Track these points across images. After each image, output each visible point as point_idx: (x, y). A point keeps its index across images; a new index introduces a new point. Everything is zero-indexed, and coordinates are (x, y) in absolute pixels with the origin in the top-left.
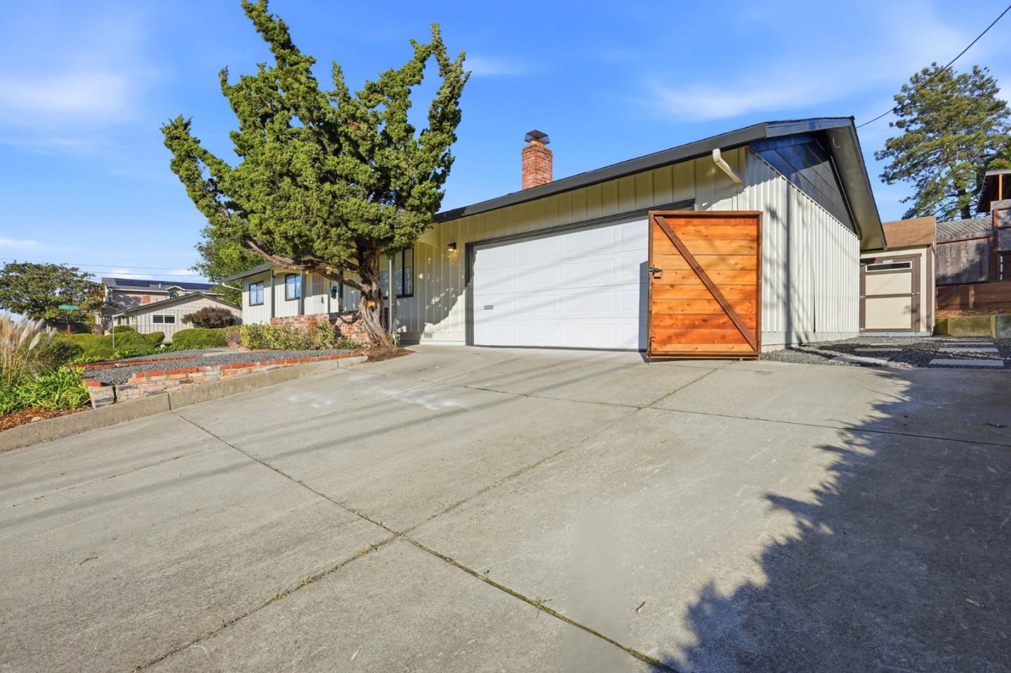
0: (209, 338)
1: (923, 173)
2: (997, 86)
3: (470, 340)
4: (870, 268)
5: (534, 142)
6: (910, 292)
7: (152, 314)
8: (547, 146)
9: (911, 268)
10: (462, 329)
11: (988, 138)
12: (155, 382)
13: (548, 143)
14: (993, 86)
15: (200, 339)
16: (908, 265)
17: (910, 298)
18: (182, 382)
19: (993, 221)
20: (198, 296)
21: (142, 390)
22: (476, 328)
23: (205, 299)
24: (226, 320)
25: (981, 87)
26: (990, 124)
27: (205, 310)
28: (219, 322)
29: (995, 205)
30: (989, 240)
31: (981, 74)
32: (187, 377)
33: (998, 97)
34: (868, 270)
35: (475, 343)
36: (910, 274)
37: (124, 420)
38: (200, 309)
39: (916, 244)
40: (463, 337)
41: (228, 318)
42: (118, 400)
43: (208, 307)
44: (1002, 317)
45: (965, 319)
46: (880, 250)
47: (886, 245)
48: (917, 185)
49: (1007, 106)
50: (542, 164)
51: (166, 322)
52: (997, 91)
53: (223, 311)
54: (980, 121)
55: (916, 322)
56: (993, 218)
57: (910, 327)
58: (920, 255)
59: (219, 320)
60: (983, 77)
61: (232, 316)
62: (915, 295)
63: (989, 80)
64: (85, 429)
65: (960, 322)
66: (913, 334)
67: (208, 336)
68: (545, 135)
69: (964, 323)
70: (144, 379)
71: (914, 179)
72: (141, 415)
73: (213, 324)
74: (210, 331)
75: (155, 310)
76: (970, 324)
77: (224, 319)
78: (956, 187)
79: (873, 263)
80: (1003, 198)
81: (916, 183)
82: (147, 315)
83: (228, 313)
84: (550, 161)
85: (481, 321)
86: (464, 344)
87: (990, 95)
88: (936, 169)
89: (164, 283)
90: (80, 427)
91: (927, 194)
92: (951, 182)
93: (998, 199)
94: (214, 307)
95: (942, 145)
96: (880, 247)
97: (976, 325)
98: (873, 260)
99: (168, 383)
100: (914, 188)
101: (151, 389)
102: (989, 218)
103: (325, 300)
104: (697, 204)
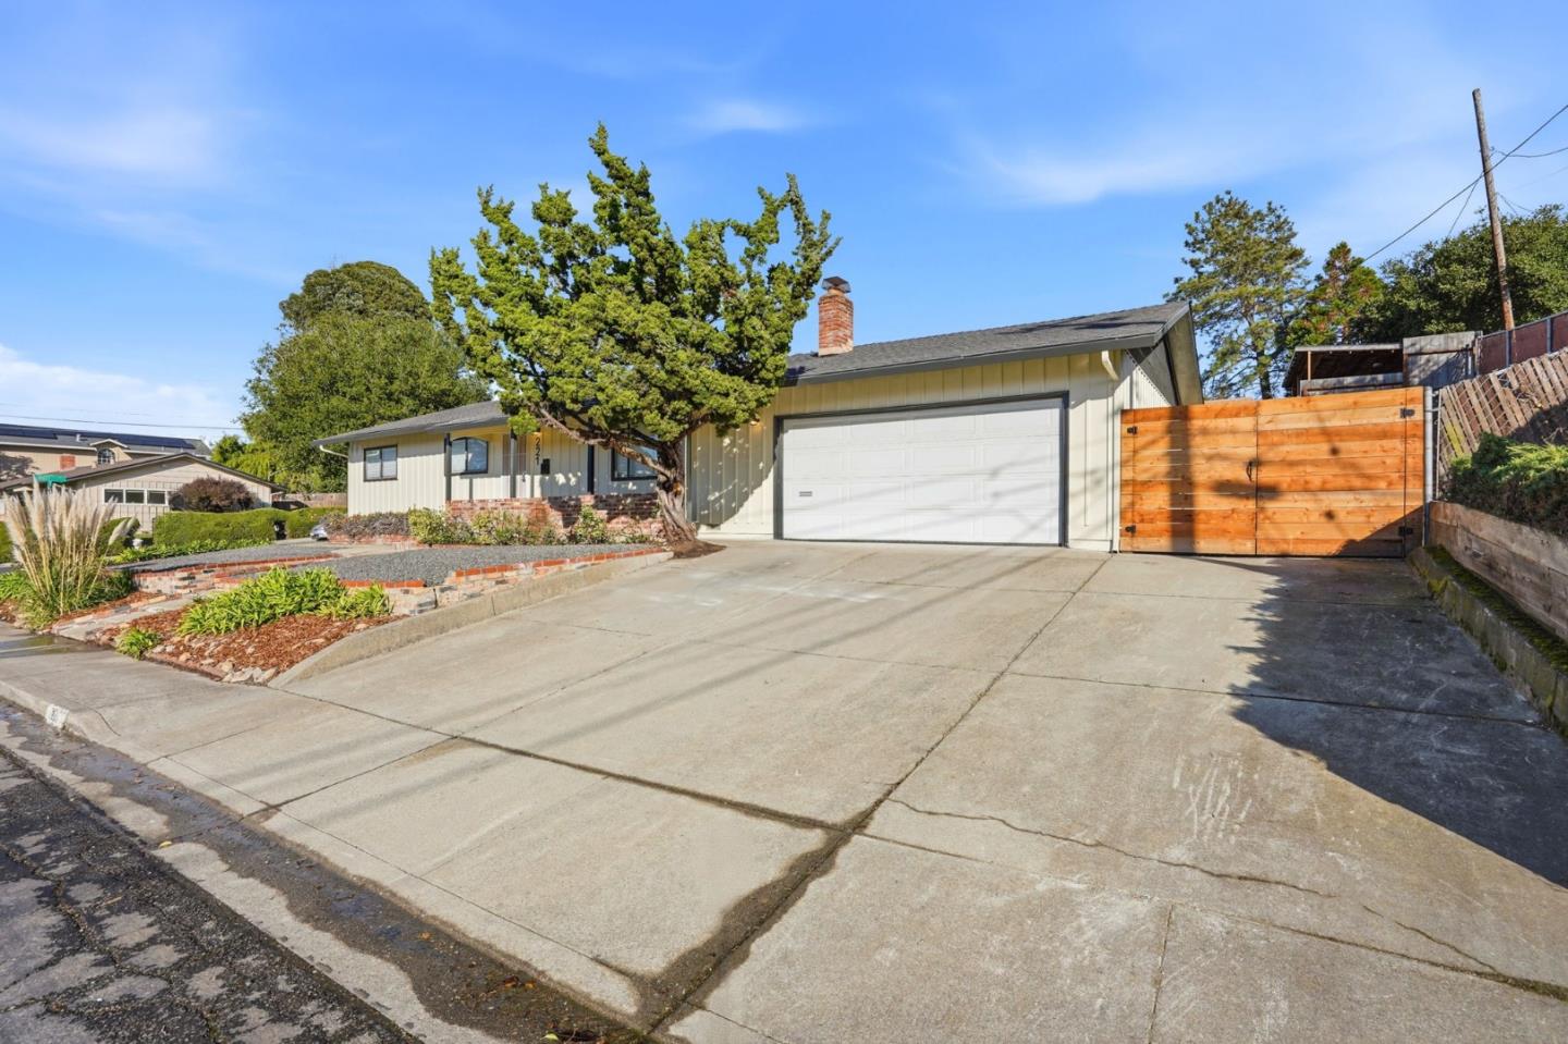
0: (217, 529)
1: (1218, 327)
2: (1295, 229)
3: (778, 533)
5: (834, 292)
7: (102, 488)
8: (847, 295)
10: (770, 519)
11: (1287, 292)
12: (473, 582)
13: (848, 292)
14: (1290, 229)
15: (203, 529)
18: (498, 583)
20: (186, 460)
21: (462, 592)
22: (787, 519)
23: (196, 465)
24: (239, 500)
25: (1278, 229)
26: (1288, 275)
27: (200, 483)
28: (226, 503)
29: (1305, 385)
31: (1277, 213)
32: (503, 576)
33: (1296, 243)
35: (785, 536)
37: (453, 627)
38: (191, 481)
40: (770, 529)
41: (242, 496)
42: (440, 604)
43: (205, 477)
48: (1213, 342)
49: (1306, 255)
50: (844, 319)
51: (129, 501)
52: (1294, 235)
53: (232, 484)
54: (1278, 270)
59: (227, 499)
60: (1279, 217)
61: (248, 493)
63: (1286, 221)
64: (419, 638)
67: (217, 524)
68: (845, 282)
70: (463, 579)
71: (1207, 332)
72: (469, 621)
73: (217, 506)
74: (219, 517)
75: (109, 481)
77: (235, 497)
78: (1255, 349)
80: (1312, 378)
81: (1212, 338)
82: (94, 488)
83: (241, 488)
84: (851, 315)
85: (792, 510)
86: (772, 536)
87: (1287, 240)
88: (1233, 324)
89: (85, 435)
90: (414, 635)
91: (1224, 355)
92: (1249, 341)
93: (1307, 378)
94: (217, 479)
95: (1240, 296)
99: (486, 583)
100: (1209, 344)
101: (469, 592)
103: (528, 477)
104: (1071, 396)
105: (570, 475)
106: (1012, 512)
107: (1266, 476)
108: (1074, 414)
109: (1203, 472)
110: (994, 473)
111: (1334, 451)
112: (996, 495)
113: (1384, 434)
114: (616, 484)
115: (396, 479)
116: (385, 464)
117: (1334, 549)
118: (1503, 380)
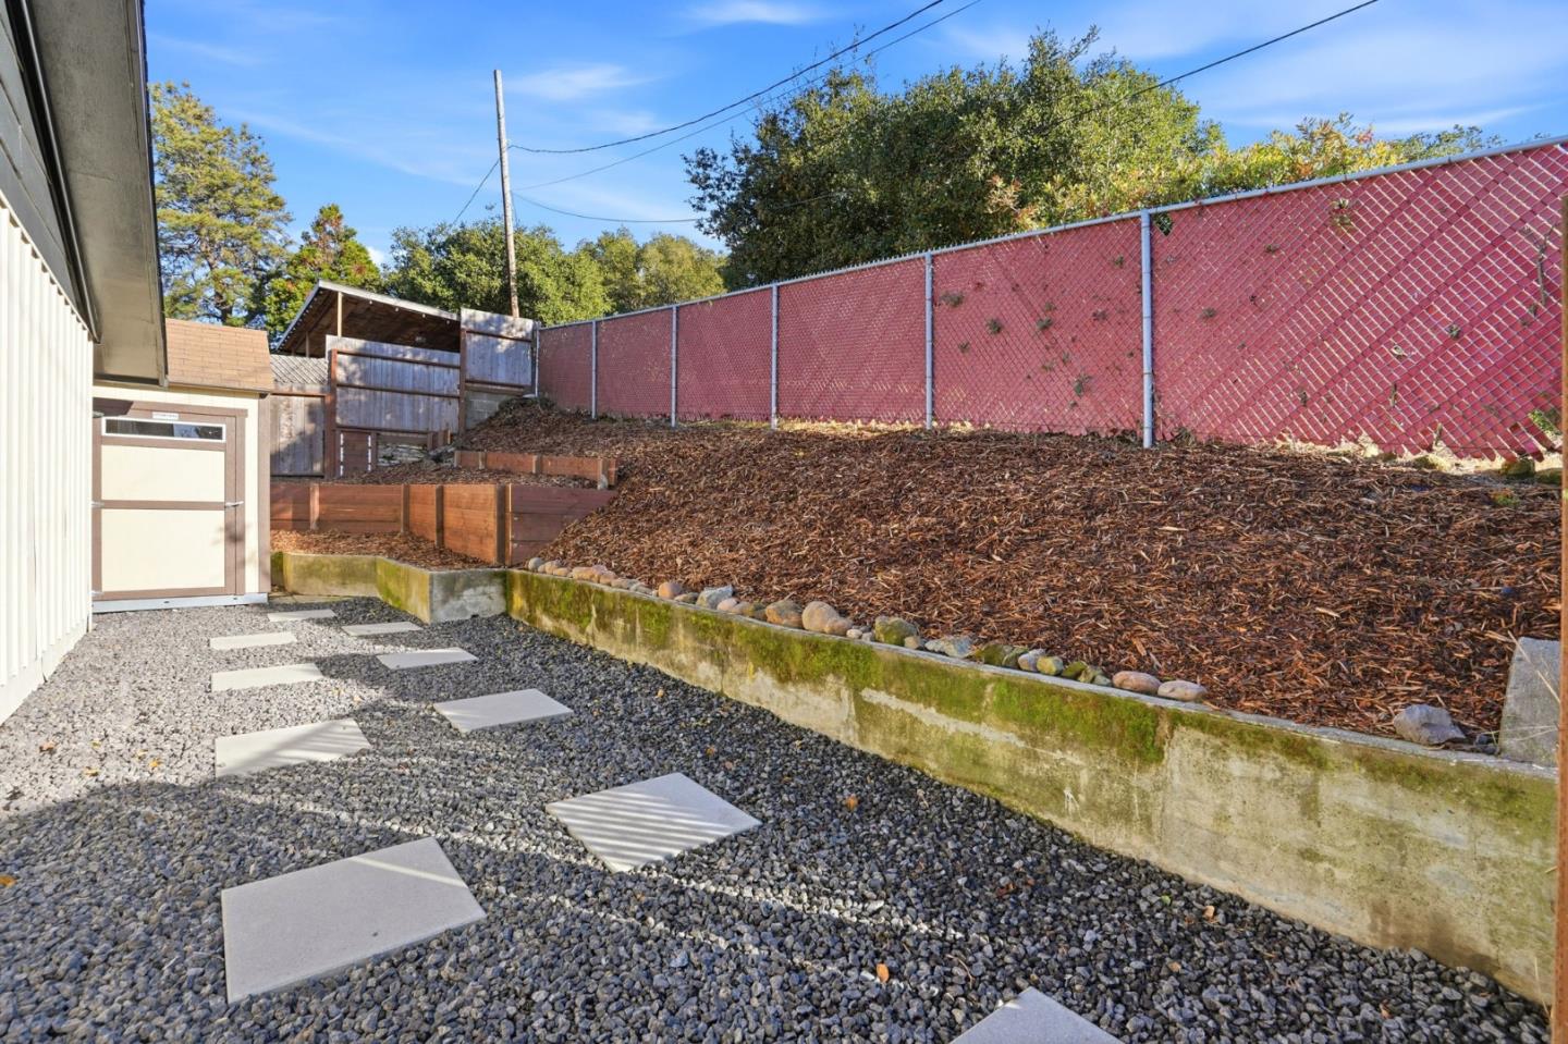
4: (111, 427)
6: (220, 498)
9: (224, 440)
16: (217, 433)
17: (221, 514)
19: (330, 370)
29: (334, 343)
30: (323, 402)
34: (108, 430)
36: (221, 455)
39: (236, 385)
44: (442, 578)
45: (327, 561)
46: (152, 382)
47: (166, 373)
55: (235, 567)
56: (330, 364)
57: (220, 583)
58: (244, 413)
62: (232, 506)
65: (317, 567)
66: (229, 600)
69: (325, 569)
76: (337, 570)
79: (125, 413)
80: (344, 334)
93: (336, 334)
96: (153, 375)
97: (348, 575)
98: (124, 407)
102: (323, 362)
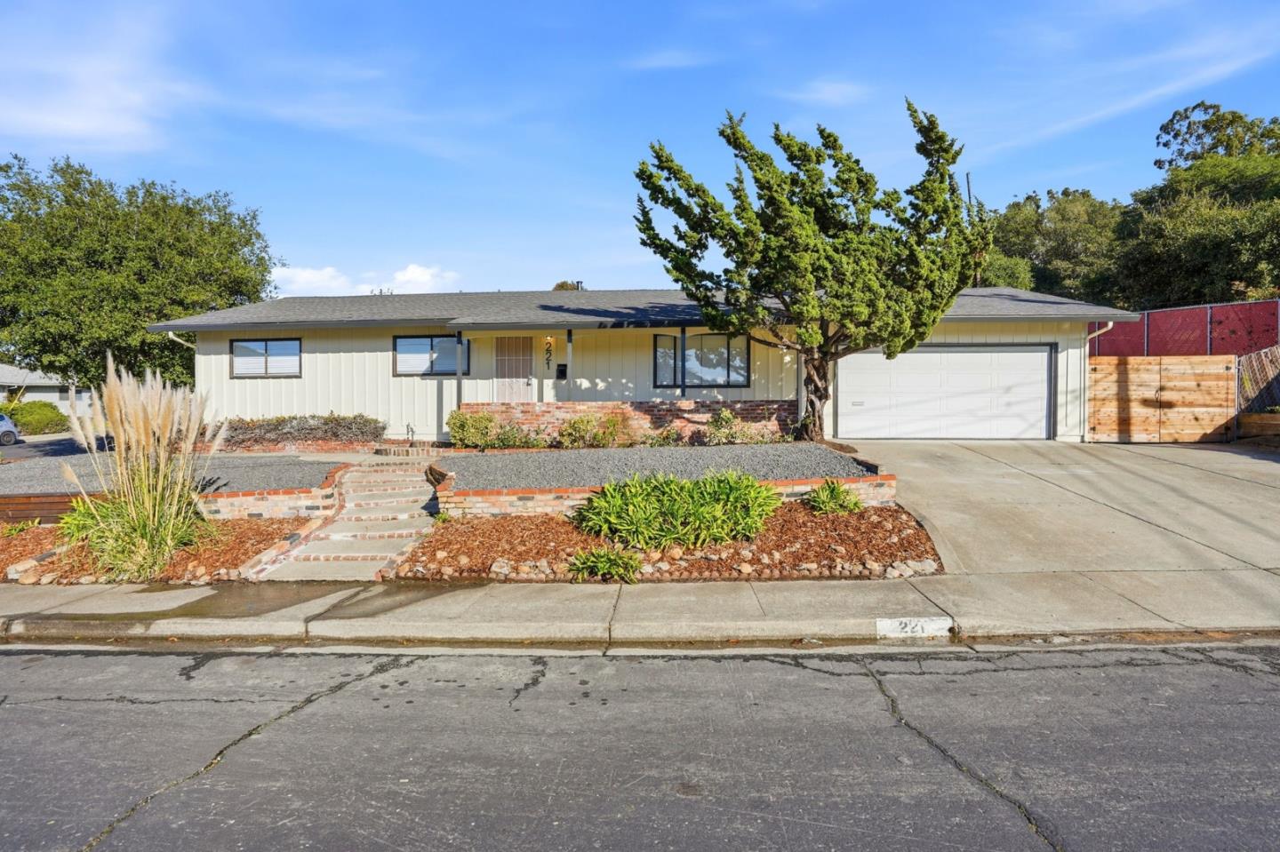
3: (835, 433)
10: (830, 422)
22: (842, 422)
35: (840, 435)
40: (830, 429)
85: (846, 415)
86: (831, 436)
103: (535, 382)
104: (1060, 346)
105: (598, 381)
106: (1020, 416)
107: (1167, 396)
108: (1062, 357)
109: (1135, 393)
110: (1008, 389)
111: (1199, 385)
112: (1009, 404)
113: (1218, 377)
114: (658, 391)
115: (300, 377)
116: (269, 358)
117: (1197, 438)
118: (1266, 354)
